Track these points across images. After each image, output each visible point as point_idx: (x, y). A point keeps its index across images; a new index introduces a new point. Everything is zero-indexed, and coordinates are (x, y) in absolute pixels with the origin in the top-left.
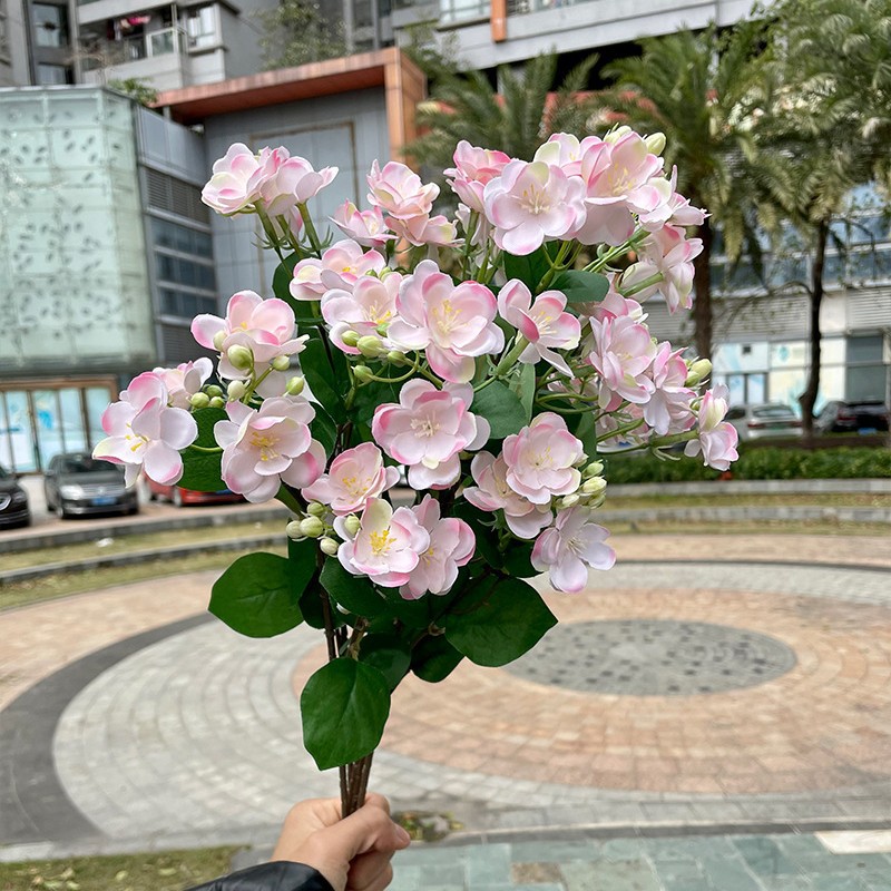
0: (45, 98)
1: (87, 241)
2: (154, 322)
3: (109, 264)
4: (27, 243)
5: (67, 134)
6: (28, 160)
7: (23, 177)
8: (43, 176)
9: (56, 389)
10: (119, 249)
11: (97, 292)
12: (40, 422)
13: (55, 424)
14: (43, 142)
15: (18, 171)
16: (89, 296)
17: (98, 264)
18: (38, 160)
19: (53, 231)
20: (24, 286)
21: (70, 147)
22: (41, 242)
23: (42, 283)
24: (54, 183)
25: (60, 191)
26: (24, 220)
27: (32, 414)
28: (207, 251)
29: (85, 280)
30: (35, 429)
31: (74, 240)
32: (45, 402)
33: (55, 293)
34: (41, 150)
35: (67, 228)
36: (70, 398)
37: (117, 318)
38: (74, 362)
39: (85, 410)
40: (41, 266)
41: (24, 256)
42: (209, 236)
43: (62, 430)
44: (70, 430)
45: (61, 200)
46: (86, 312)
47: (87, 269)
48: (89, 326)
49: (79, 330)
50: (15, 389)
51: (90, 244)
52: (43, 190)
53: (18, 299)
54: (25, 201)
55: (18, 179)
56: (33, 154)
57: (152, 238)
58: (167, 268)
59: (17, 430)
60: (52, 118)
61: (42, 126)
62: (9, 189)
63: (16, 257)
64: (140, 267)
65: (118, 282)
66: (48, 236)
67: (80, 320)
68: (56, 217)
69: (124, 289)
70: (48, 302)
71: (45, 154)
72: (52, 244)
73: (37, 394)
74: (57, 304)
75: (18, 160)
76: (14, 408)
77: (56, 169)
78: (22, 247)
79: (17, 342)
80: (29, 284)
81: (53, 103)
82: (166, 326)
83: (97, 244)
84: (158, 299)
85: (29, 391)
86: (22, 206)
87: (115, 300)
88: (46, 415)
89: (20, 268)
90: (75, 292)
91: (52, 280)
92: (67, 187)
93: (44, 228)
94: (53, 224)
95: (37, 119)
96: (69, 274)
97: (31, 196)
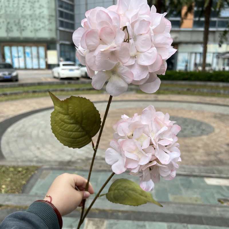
1: (40, 5)
2: (57, 29)
3: (46, 12)
4: (25, 6)
9: (31, 46)
10: (48, 8)
11: (42, 20)
12: (26, 55)
13: (30, 56)
16: (40, 21)
17: (43, 12)
19: (31, 2)
20: (23, 17)
22: (28, 5)
23: (28, 17)
27: (24, 53)
28: (72, 10)
29: (39, 17)
30: (25, 57)
31: (37, 5)
32: (28, 50)
33: (32, 20)
35: (35, 2)
36: (34, 49)
37: (47, 27)
38: (35, 39)
39: (38, 53)
40: (28, 12)
41: (24, 9)
42: (73, 6)
44: (34, 58)
46: (39, 25)
47: (40, 13)
48: (40, 29)
49: (37, 30)
50: (21, 45)
51: (41, 7)
53: (22, 21)
57: (57, 5)
58: (61, 14)
59: (21, 57)
63: (22, 9)
64: (54, 13)
65: (48, 17)
66: (30, 4)
67: (37, 27)
69: (49, 20)
70: (29, 22)
72: (31, 6)
74: (32, 23)
76: (20, 51)
78: (23, 7)
79: (21, 33)
80: (25, 17)
82: (60, 31)
83: (43, 7)
84: (58, 23)
85: (24, 46)
87: (47, 22)
88: (28, 53)
89: (23, 12)
90: (37, 20)
91: (31, 16)
93: (29, 1)
96: (35, 15)
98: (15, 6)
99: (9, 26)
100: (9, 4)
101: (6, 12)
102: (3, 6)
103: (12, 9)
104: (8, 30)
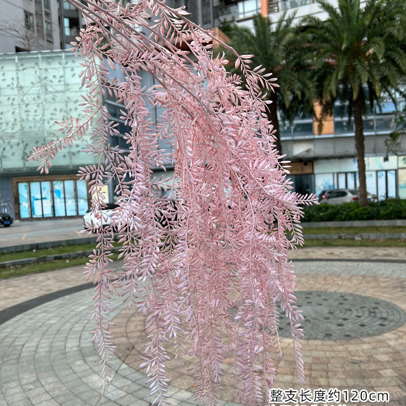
0: (63, 55)
4: (54, 117)
5: (72, 70)
6: (56, 81)
7: (53, 88)
8: (61, 88)
9: (63, 180)
12: (55, 195)
13: (62, 196)
14: (62, 74)
15: (51, 86)
18: (60, 81)
19: (65, 111)
20: (51, 135)
21: (73, 75)
22: (59, 116)
23: (59, 134)
24: (66, 91)
25: (68, 94)
26: (52, 107)
27: (52, 191)
30: (53, 198)
32: (58, 186)
34: (61, 77)
35: (71, 110)
36: (69, 184)
39: (76, 190)
41: (52, 122)
43: (65, 198)
44: (69, 198)
45: (68, 98)
46: (77, 146)
48: (78, 152)
49: (74, 154)
50: (45, 181)
51: (80, 116)
52: (61, 93)
54: (53, 99)
55: (50, 89)
56: (58, 79)
59: (45, 198)
60: (66, 63)
61: (62, 66)
62: (47, 94)
63: (48, 122)
66: (63, 114)
67: (74, 150)
68: (66, 106)
71: (62, 79)
72: (64, 117)
73: (55, 182)
75: (51, 81)
76: (45, 189)
77: (66, 85)
78: (51, 118)
80: (54, 134)
81: (67, 57)
83: (83, 116)
84: (110, 140)
85: (51, 181)
86: (52, 101)
88: (58, 192)
89: (50, 127)
92: (72, 92)
93: (61, 110)
94: (64, 108)
95: (60, 63)
97: (56, 96)
98: (38, 118)
99: (27, 151)
100: (28, 115)
101: (22, 128)
102: (18, 119)
103: (32, 124)
104: (25, 157)
